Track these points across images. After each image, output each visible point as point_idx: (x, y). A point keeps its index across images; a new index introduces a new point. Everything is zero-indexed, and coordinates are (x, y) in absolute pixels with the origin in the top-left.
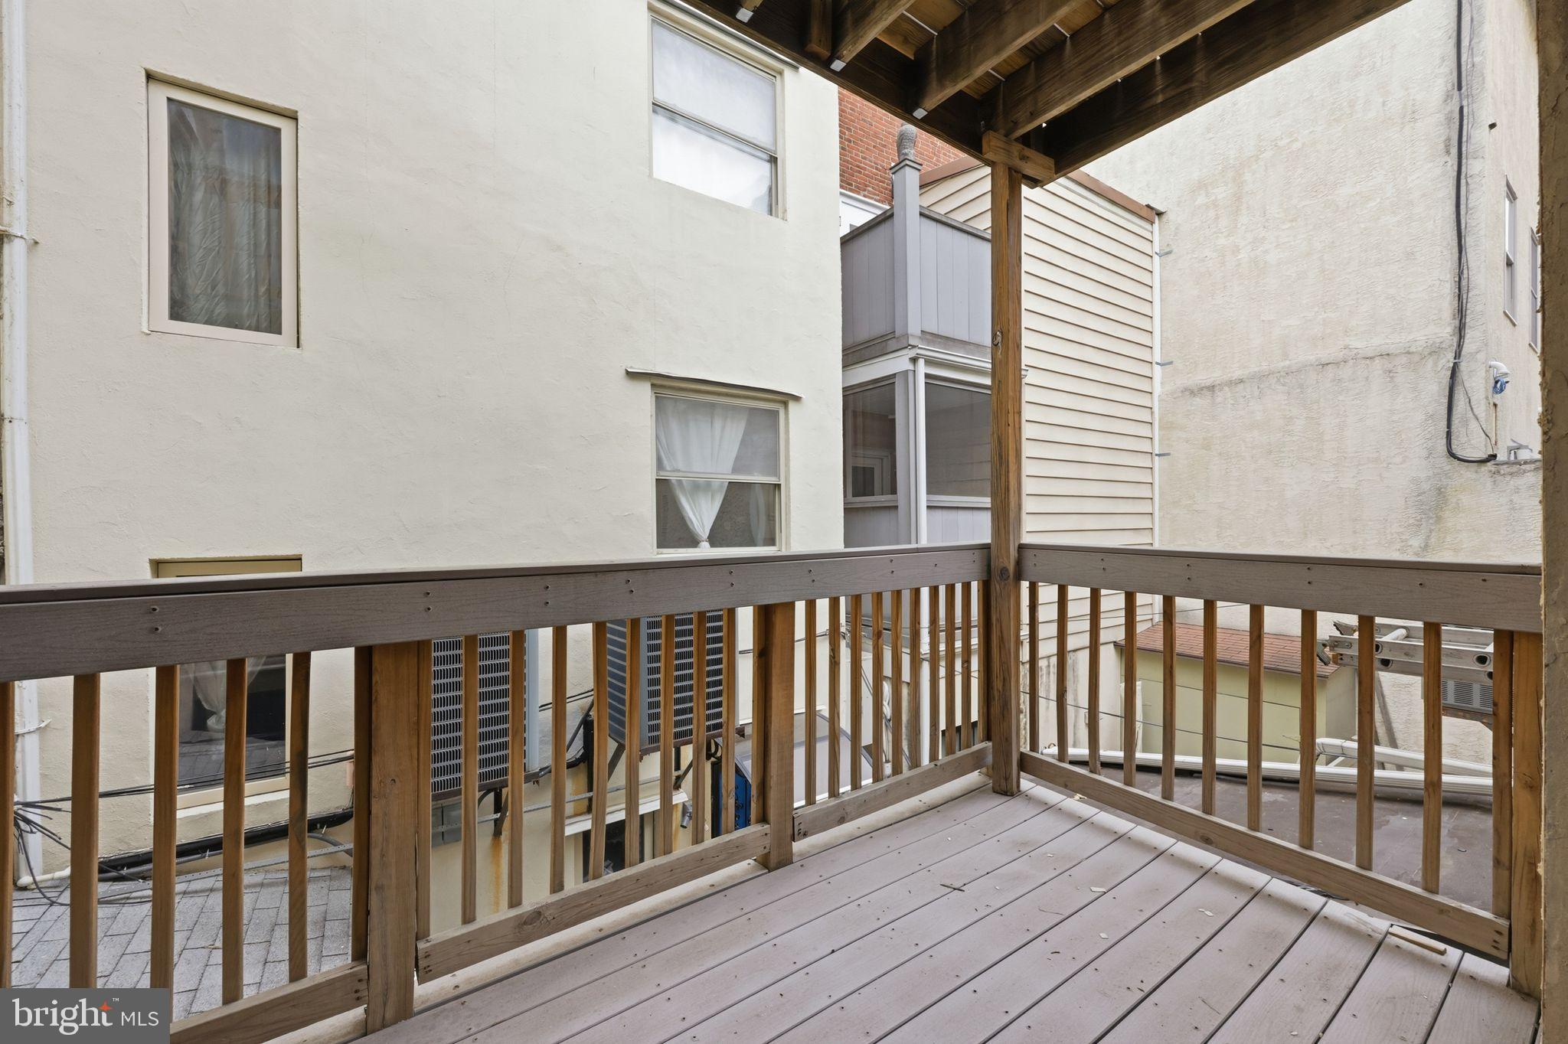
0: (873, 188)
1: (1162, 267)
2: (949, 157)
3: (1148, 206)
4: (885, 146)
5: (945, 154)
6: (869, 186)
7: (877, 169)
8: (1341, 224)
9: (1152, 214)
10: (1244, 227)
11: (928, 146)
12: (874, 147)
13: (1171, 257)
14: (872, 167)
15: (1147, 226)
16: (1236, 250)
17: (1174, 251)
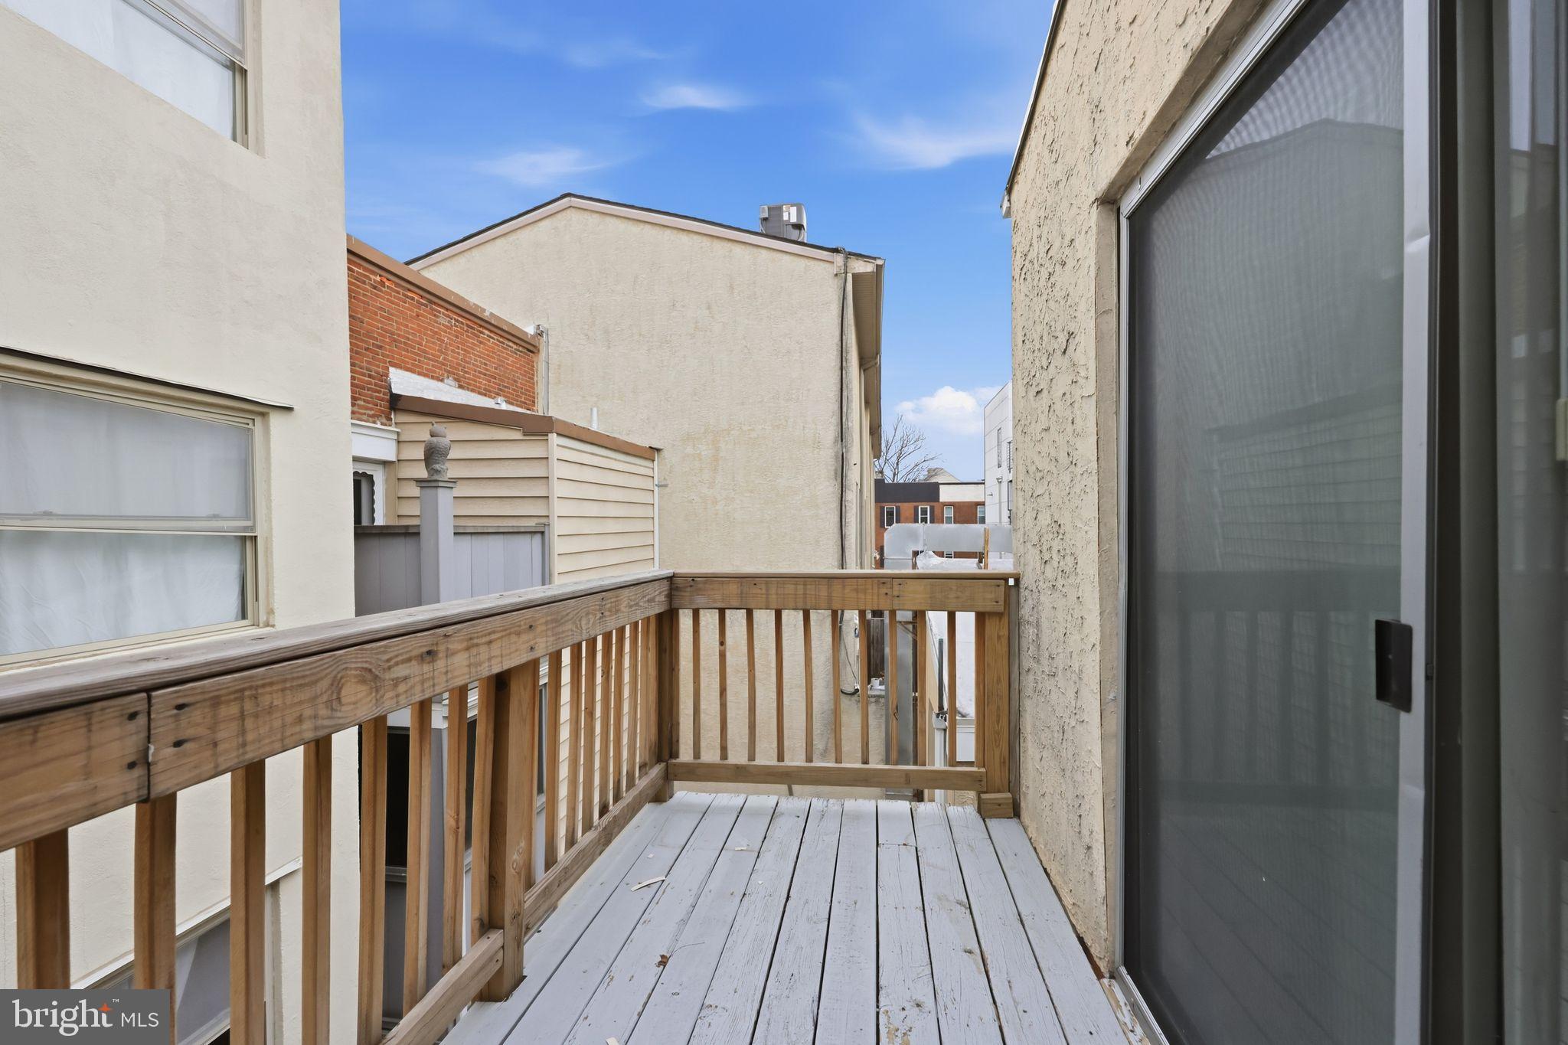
0: (364, 401)
1: (661, 497)
2: (458, 353)
3: (650, 447)
4: (381, 347)
5: (453, 351)
6: (360, 399)
7: (370, 376)
8: (780, 506)
9: (651, 453)
10: (720, 484)
11: (434, 343)
12: (367, 349)
13: (667, 490)
14: (364, 375)
15: (648, 463)
16: (715, 502)
17: (670, 486)
